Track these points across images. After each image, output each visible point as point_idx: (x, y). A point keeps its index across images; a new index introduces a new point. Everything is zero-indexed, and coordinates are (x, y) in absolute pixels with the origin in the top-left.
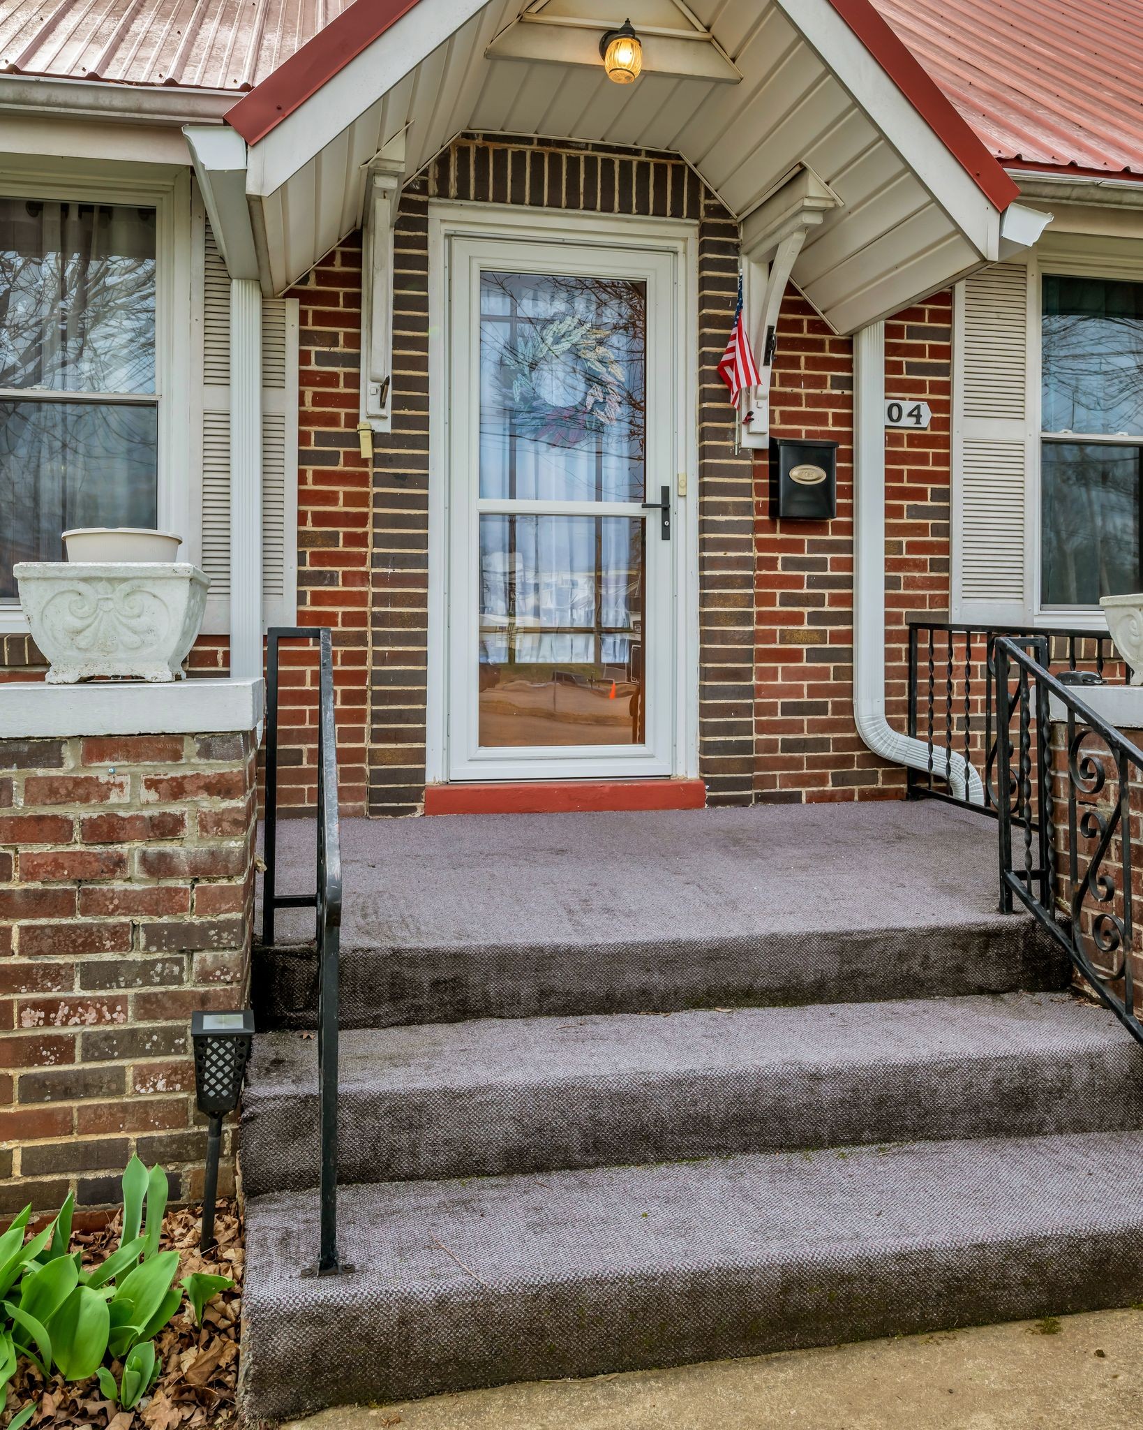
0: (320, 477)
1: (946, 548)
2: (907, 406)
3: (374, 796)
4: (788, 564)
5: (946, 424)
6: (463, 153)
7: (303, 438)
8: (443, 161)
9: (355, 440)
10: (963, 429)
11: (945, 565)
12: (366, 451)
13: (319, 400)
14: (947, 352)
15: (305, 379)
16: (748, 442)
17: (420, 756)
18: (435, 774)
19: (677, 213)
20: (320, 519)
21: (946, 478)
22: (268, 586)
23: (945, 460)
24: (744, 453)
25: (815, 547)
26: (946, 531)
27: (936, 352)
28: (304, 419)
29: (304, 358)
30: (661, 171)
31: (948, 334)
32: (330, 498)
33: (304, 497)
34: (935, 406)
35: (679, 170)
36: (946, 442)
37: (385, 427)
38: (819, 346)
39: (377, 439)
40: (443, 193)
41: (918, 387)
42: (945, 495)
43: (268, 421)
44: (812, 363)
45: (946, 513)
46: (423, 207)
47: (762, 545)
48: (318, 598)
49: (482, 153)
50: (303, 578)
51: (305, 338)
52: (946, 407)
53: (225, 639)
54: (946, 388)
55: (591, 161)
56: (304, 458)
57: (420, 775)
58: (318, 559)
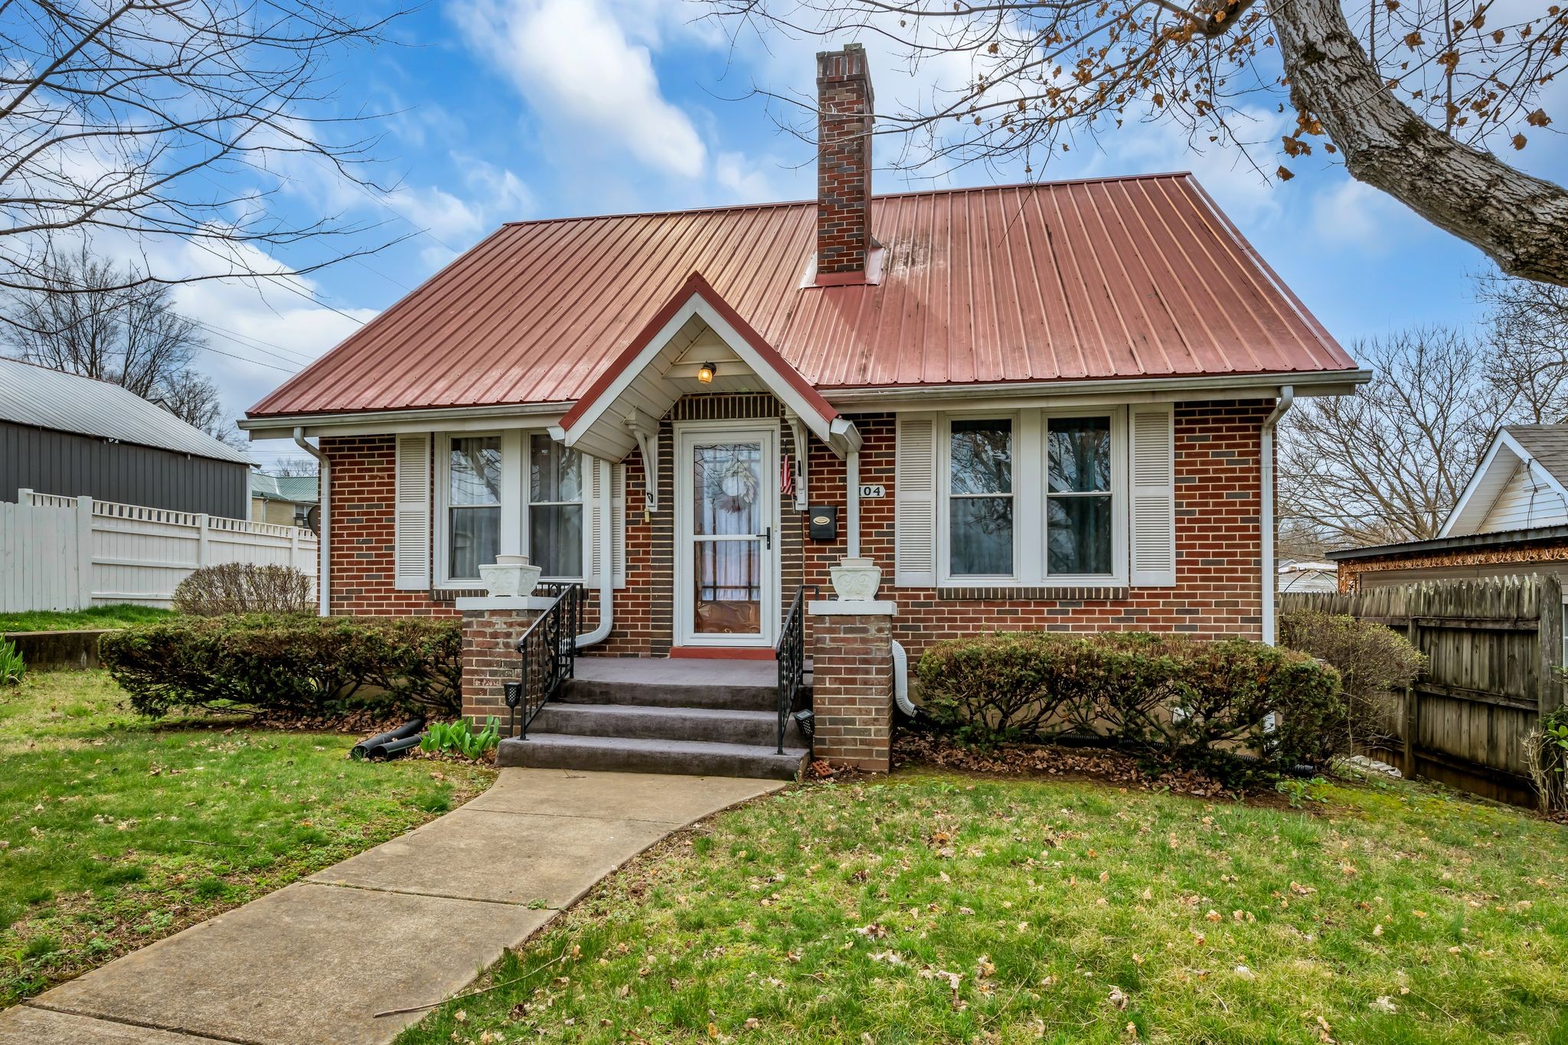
0: (634, 530)
1: (893, 550)
2: (873, 488)
3: (653, 650)
4: (819, 558)
5: (893, 495)
6: (684, 402)
7: (627, 515)
8: (676, 407)
9: (643, 515)
10: (900, 496)
11: (892, 557)
12: (647, 519)
13: (633, 501)
14: (893, 463)
15: (628, 493)
16: (798, 508)
17: (671, 635)
18: (677, 643)
19: (769, 415)
20: (634, 545)
21: (893, 518)
22: (614, 571)
23: (892, 510)
24: (798, 512)
25: (831, 550)
26: (892, 542)
27: (888, 463)
28: (628, 508)
29: (628, 485)
30: (762, 399)
31: (893, 455)
32: (637, 538)
33: (628, 537)
34: (886, 487)
35: (770, 398)
36: (893, 503)
37: (655, 510)
38: (833, 465)
39: (651, 514)
40: (676, 418)
41: (880, 479)
42: (892, 526)
43: (613, 511)
44: (829, 472)
45: (893, 534)
46: (670, 425)
47: (808, 550)
48: (633, 575)
49: (691, 401)
50: (628, 568)
51: (628, 478)
52: (893, 487)
53: (598, 591)
54: (893, 479)
55: (734, 399)
56: (628, 523)
57: (671, 643)
58: (633, 560)
